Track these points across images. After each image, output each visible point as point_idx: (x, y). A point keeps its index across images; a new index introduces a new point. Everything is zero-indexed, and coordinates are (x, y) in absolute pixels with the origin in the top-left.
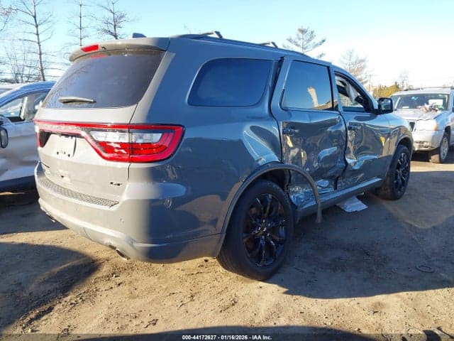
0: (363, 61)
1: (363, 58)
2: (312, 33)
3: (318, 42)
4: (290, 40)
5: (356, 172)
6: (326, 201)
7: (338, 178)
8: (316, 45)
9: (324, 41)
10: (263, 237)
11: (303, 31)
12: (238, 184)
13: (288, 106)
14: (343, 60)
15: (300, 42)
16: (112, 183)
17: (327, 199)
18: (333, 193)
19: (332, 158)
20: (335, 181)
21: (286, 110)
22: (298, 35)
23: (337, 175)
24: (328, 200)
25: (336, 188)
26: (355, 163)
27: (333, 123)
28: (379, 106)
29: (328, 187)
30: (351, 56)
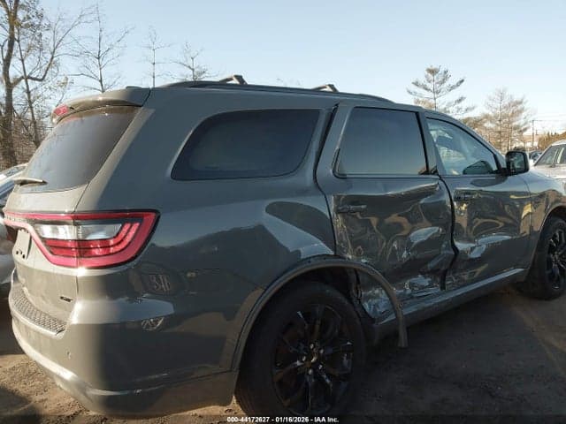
0: (521, 103)
1: (520, 100)
2: (445, 72)
3: (455, 84)
4: (416, 84)
5: (475, 263)
6: (424, 308)
7: (445, 272)
8: (453, 88)
9: (462, 81)
10: (310, 371)
11: (433, 72)
12: (256, 292)
13: (346, 173)
14: (490, 103)
15: (430, 86)
16: (62, 298)
17: (427, 305)
18: (438, 295)
19: (432, 242)
20: (440, 275)
21: (343, 177)
22: (426, 76)
23: (443, 268)
24: (430, 307)
25: (443, 287)
26: (472, 249)
27: (428, 192)
28: (508, 163)
29: (431, 285)
30: (501, 97)
